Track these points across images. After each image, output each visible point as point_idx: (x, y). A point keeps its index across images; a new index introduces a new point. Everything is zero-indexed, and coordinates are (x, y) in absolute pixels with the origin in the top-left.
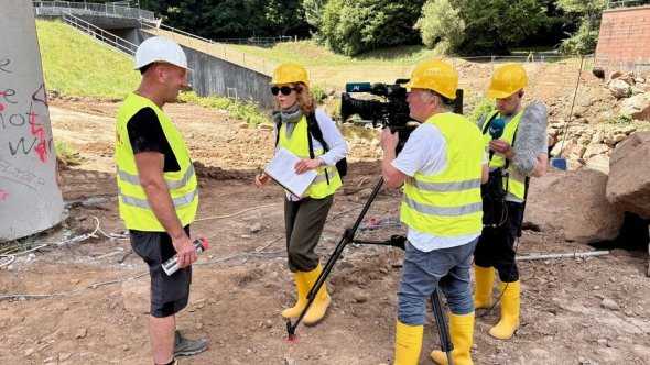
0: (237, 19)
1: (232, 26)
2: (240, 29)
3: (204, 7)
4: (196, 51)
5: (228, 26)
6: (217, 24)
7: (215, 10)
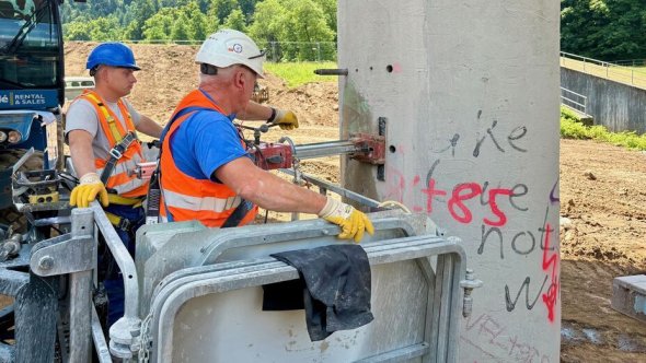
0: (632, 39)
1: (624, 47)
2: (634, 49)
3: (591, 29)
4: (592, 77)
5: (620, 47)
6: (606, 46)
7: (604, 31)
